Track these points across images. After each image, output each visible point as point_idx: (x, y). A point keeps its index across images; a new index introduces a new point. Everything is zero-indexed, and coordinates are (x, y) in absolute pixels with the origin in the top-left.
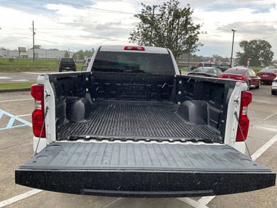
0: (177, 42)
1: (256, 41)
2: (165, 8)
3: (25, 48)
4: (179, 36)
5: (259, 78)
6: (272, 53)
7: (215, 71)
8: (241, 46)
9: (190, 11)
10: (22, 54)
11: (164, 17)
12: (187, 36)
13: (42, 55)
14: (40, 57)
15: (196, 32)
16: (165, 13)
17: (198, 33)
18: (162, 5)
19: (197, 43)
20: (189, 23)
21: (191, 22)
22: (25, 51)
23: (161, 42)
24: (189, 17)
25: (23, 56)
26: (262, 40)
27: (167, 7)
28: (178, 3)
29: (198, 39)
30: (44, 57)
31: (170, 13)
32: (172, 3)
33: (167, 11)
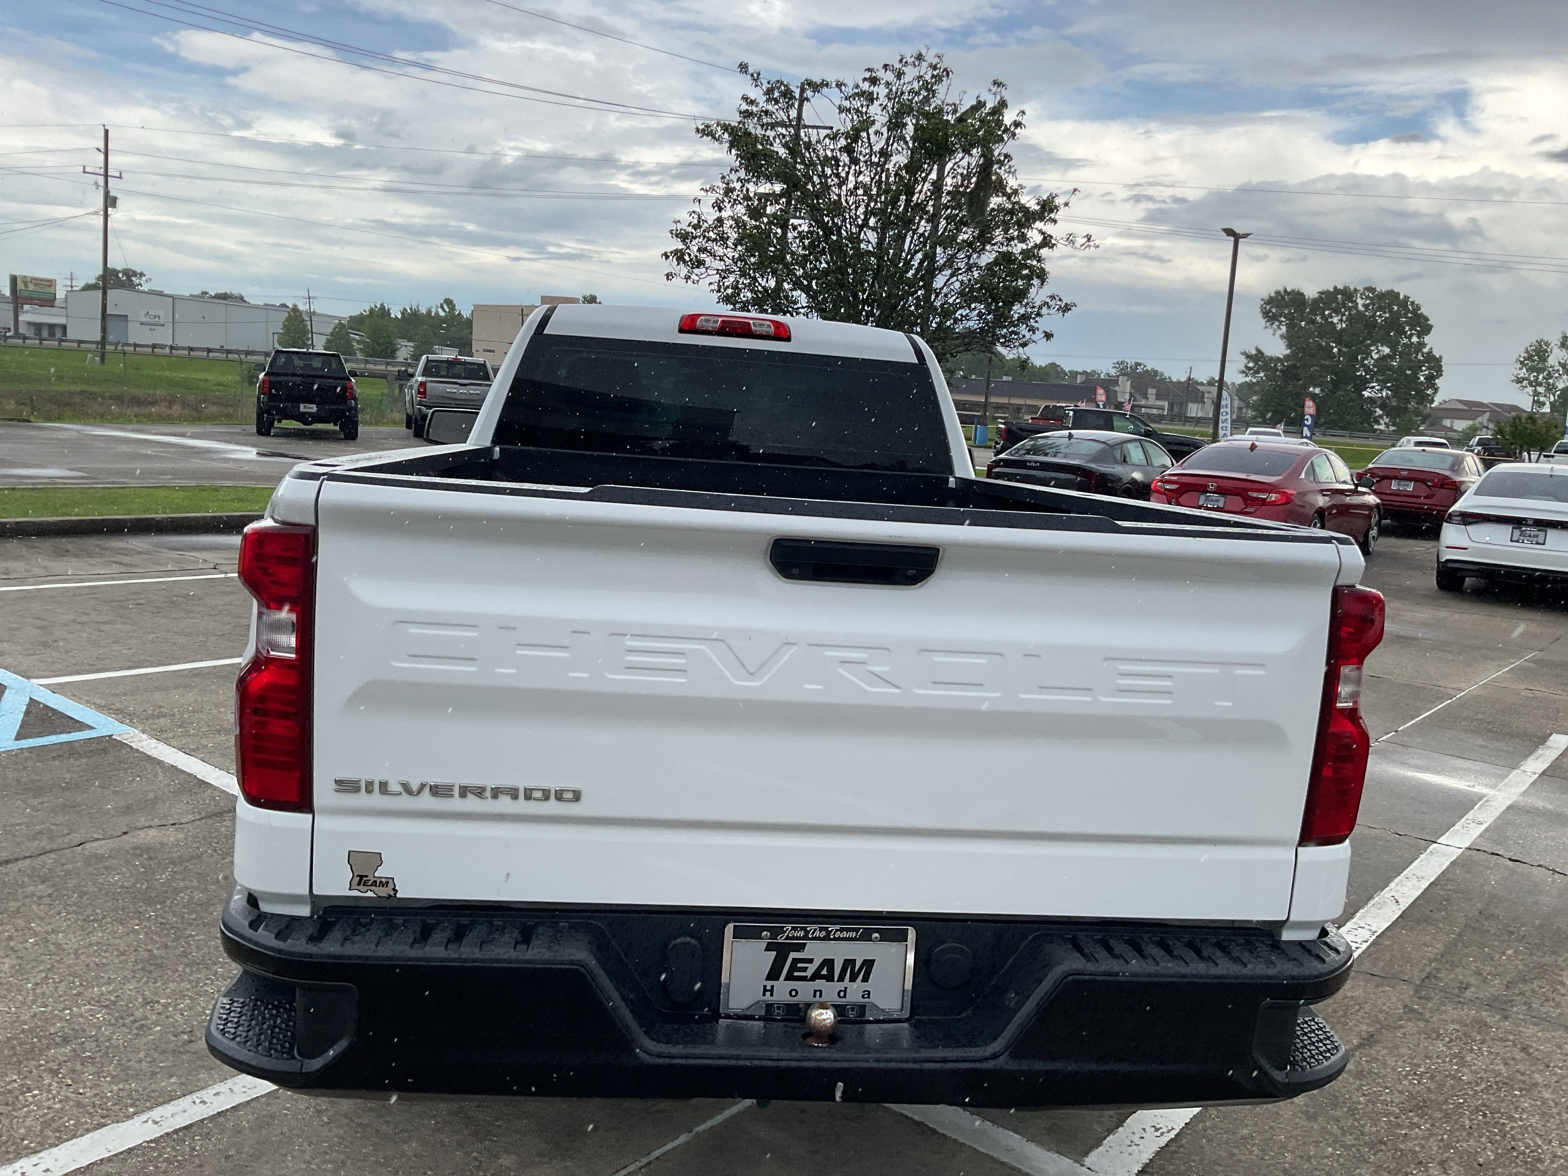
0: (928, 287)
1: (1348, 294)
2: (870, 98)
3: (51, 283)
4: (941, 255)
5: (1372, 499)
6: (1435, 364)
7: (1136, 454)
8: (1270, 317)
9: (1008, 118)
10: (30, 315)
11: (861, 149)
12: (987, 258)
13: (153, 324)
14: (138, 335)
15: (1034, 237)
16: (867, 123)
17: (1047, 241)
18: (854, 78)
19: (1037, 294)
20: (1000, 187)
21: (1012, 183)
22: (49, 301)
23: (842, 285)
24: (998, 150)
25: (38, 327)
26: (1382, 288)
27: (881, 91)
28: (941, 75)
29: (1042, 275)
30: (164, 337)
31: (895, 125)
32: (910, 73)
33: (879, 114)
